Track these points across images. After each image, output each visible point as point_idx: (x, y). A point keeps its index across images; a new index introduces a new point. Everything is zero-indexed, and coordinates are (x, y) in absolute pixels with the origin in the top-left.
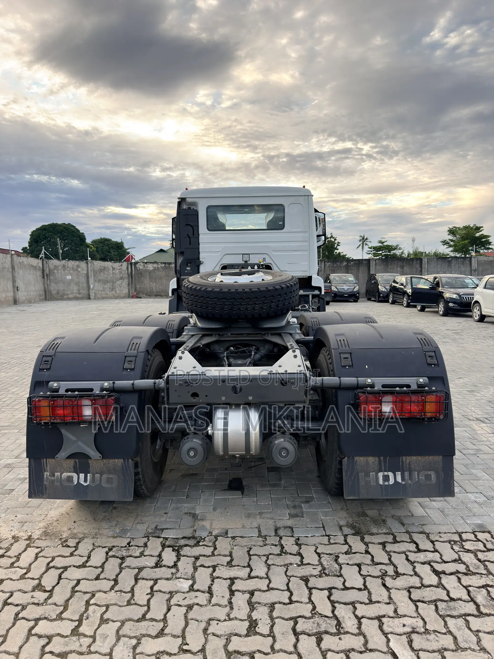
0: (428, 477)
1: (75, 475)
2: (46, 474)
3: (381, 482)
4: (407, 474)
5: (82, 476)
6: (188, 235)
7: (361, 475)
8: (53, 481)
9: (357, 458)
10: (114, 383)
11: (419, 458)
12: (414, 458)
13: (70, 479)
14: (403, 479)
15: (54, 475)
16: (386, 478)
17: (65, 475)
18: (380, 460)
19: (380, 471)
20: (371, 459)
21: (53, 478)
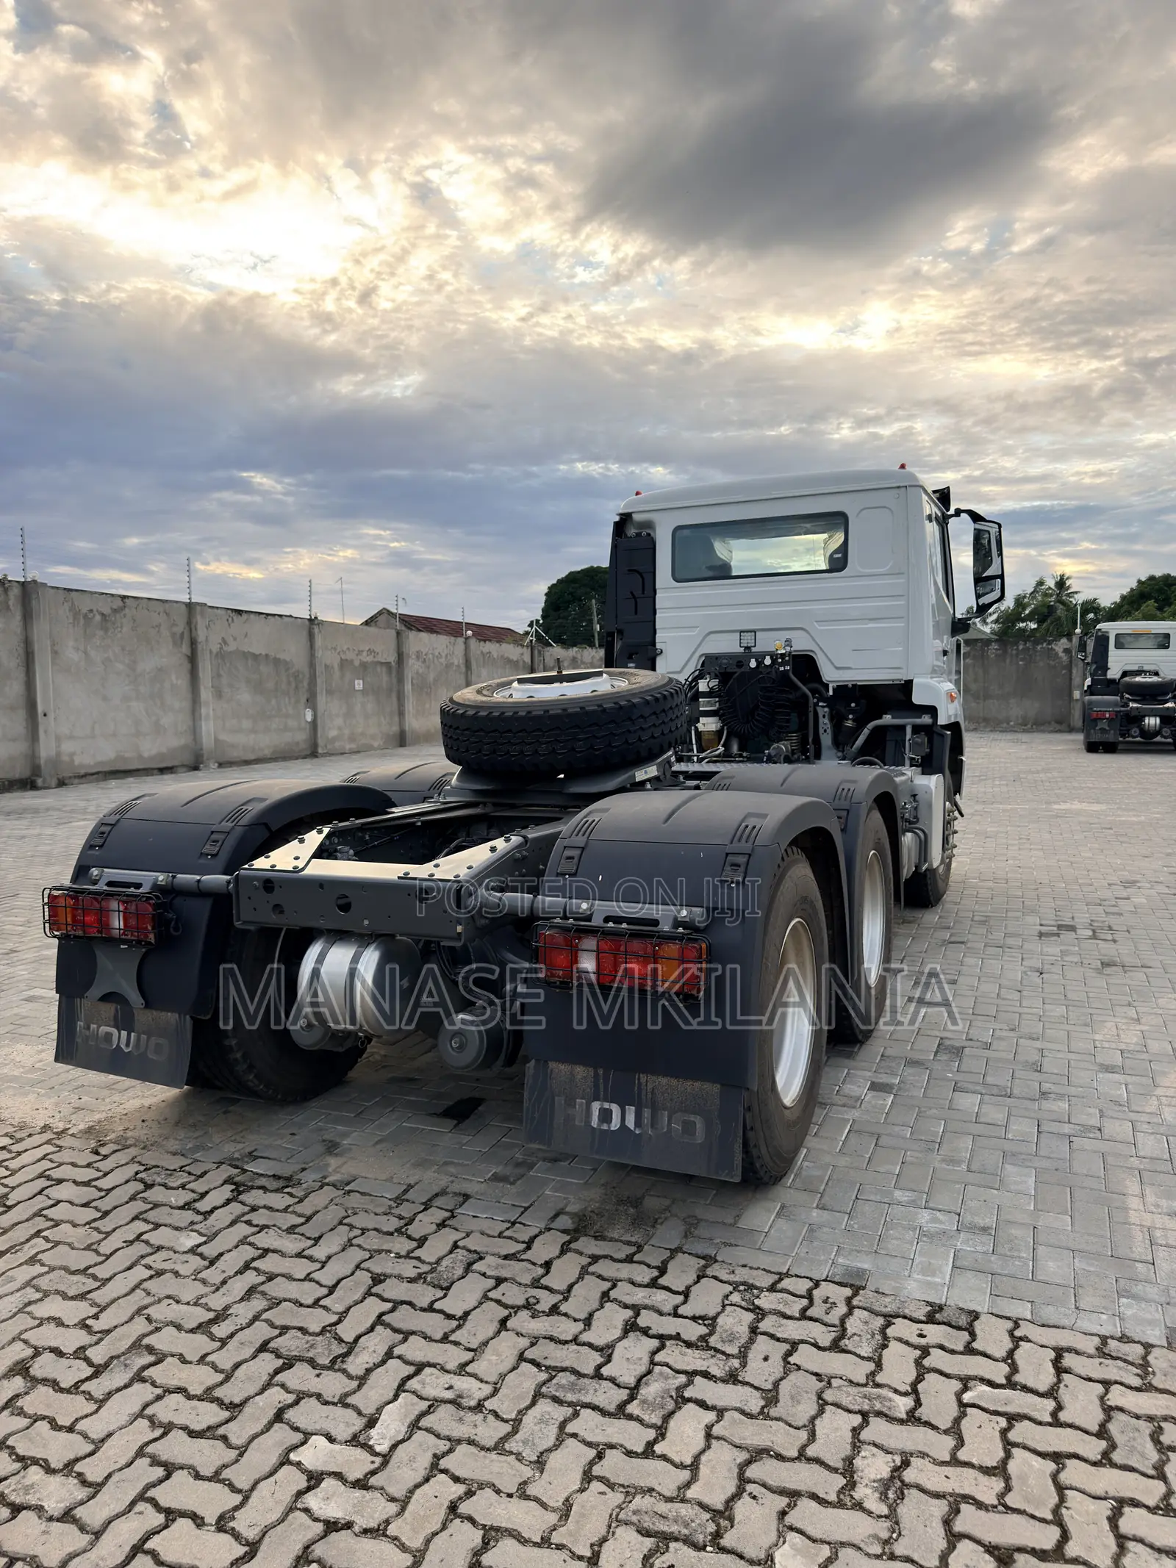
0: (688, 1128)
1: (115, 1031)
2: (80, 1024)
3: (595, 1123)
4: (647, 1113)
5: (124, 1033)
6: (632, 593)
7: (560, 1100)
8: (87, 1038)
9: (552, 1065)
10: (173, 877)
11: (674, 1082)
12: (664, 1080)
13: (109, 1036)
14: (638, 1123)
15: (88, 1028)
16: (606, 1116)
17: (104, 1029)
18: (596, 1075)
19: (596, 1099)
20: (580, 1071)
21: (87, 1033)
